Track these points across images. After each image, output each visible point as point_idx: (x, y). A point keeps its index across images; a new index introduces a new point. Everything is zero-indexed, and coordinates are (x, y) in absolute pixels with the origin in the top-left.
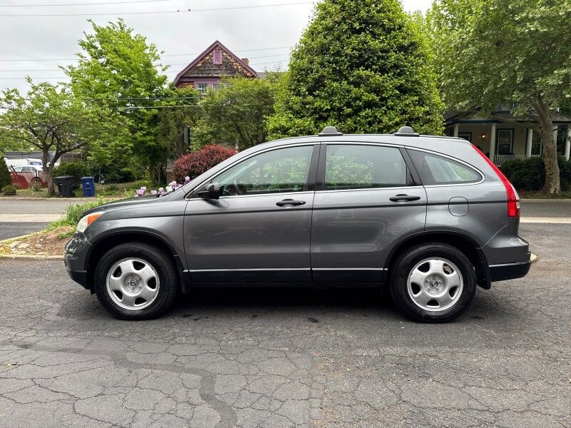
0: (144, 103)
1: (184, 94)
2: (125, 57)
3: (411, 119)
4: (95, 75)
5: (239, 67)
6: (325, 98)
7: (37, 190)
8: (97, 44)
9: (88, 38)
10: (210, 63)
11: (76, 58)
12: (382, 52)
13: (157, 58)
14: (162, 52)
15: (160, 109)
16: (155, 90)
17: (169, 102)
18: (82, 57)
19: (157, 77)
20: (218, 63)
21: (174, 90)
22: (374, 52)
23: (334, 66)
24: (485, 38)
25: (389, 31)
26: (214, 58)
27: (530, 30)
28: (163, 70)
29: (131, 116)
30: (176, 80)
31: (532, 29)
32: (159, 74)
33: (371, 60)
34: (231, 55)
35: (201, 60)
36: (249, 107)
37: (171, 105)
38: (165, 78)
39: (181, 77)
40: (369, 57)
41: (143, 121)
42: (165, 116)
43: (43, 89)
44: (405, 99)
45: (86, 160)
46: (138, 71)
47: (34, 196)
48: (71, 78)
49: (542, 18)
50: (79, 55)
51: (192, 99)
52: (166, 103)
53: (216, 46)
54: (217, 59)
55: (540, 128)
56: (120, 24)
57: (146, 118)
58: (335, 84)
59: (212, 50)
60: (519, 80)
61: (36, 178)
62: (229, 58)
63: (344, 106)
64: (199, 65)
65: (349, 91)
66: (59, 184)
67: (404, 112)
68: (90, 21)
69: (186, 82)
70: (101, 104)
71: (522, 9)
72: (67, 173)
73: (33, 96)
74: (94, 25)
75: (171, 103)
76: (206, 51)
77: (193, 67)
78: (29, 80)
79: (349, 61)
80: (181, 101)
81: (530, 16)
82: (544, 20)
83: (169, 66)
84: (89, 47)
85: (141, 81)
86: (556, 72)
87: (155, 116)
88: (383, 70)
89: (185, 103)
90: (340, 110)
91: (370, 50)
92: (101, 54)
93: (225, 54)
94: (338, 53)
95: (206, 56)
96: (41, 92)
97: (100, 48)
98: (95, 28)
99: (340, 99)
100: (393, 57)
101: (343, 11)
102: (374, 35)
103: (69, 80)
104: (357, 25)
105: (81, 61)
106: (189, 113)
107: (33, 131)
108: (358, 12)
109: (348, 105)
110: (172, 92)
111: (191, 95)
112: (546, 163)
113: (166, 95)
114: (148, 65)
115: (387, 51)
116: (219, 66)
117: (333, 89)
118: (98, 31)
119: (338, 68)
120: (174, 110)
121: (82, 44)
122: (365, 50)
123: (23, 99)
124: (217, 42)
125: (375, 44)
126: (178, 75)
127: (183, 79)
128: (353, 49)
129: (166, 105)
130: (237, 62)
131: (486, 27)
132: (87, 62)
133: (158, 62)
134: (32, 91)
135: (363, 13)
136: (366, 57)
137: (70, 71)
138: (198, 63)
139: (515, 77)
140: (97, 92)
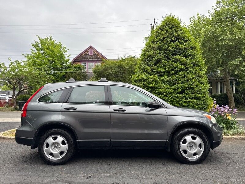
0: (58, 70)
1: (77, 66)
2: (52, 51)
3: (198, 76)
4: (38, 58)
5: (100, 56)
6: (162, 67)
7: (7, 107)
8: (40, 45)
9: (36, 43)
10: (88, 55)
11: (30, 51)
12: (184, 49)
13: (66, 52)
14: (68, 49)
15: (66, 73)
16: (64, 65)
17: (70, 70)
18: (33, 50)
19: (65, 59)
20: (91, 54)
21: (72, 65)
22: (181, 49)
23: (165, 54)
24: (206, 47)
25: (186, 41)
26: (89, 52)
27: (225, 44)
28: (68, 57)
29: (53, 75)
30: (73, 61)
31: (226, 43)
32: (66, 58)
33: (180, 52)
34: (97, 51)
35: (84, 53)
36: (114, 71)
37: (71, 71)
38: (69, 60)
39: (75, 60)
40: (179, 51)
41: (58, 77)
42: (69, 76)
43: (15, 63)
44: (195, 68)
45: (29, 94)
46: (57, 57)
47: (7, 110)
48: (27, 59)
49: (229, 39)
50: (32, 49)
51: (80, 69)
52: (69, 70)
53: (91, 48)
54: (91, 53)
55: (225, 82)
56: (50, 37)
57: (60, 76)
58: (166, 62)
59: (89, 49)
60: (220, 62)
61: (7, 102)
62: (96, 52)
63: (171, 70)
64: (83, 55)
65: (172, 65)
66: (19, 104)
67: (195, 73)
68: (37, 36)
69: (77, 62)
70: (41, 70)
71: (220, 36)
72: (22, 100)
73: (11, 66)
74: (39, 38)
75: (71, 70)
76: (86, 50)
77: (80, 56)
78: (10, 60)
79: (171, 53)
80: (75, 70)
81: (225, 38)
82: (230, 40)
83: (71, 55)
84: (36, 46)
85: (58, 61)
86: (236, 59)
87: (64, 76)
88: (186, 57)
89: (77, 70)
90: (168, 72)
91: (179, 48)
92: (41, 49)
93: (94, 51)
94: (166, 50)
95: (86, 52)
96: (14, 64)
97: (41, 47)
98: (39, 39)
99: (169, 68)
100: (190, 51)
101: (167, 33)
102: (180, 43)
103: (26, 60)
104: (173, 39)
105: (32, 52)
106: (79, 74)
107: (9, 81)
108: (173, 34)
109: (172, 70)
110: (71, 65)
111: (80, 67)
112: (229, 96)
113: (69, 67)
114: (62, 54)
115: (186, 49)
116: (91, 56)
117: (166, 64)
118: (41, 40)
119: (166, 55)
120: (72, 73)
121: (33, 45)
122: (177, 48)
123: (6, 67)
124: (91, 46)
125: (181, 46)
126: (74, 59)
127: (76, 60)
128: (173, 48)
129: (69, 71)
130: (99, 54)
131: (206, 42)
132: (35, 52)
133: (66, 53)
134: (11, 64)
135: (175, 34)
136: (178, 51)
137: (27, 56)
138: (82, 54)
139: (219, 61)
140: (38, 65)
